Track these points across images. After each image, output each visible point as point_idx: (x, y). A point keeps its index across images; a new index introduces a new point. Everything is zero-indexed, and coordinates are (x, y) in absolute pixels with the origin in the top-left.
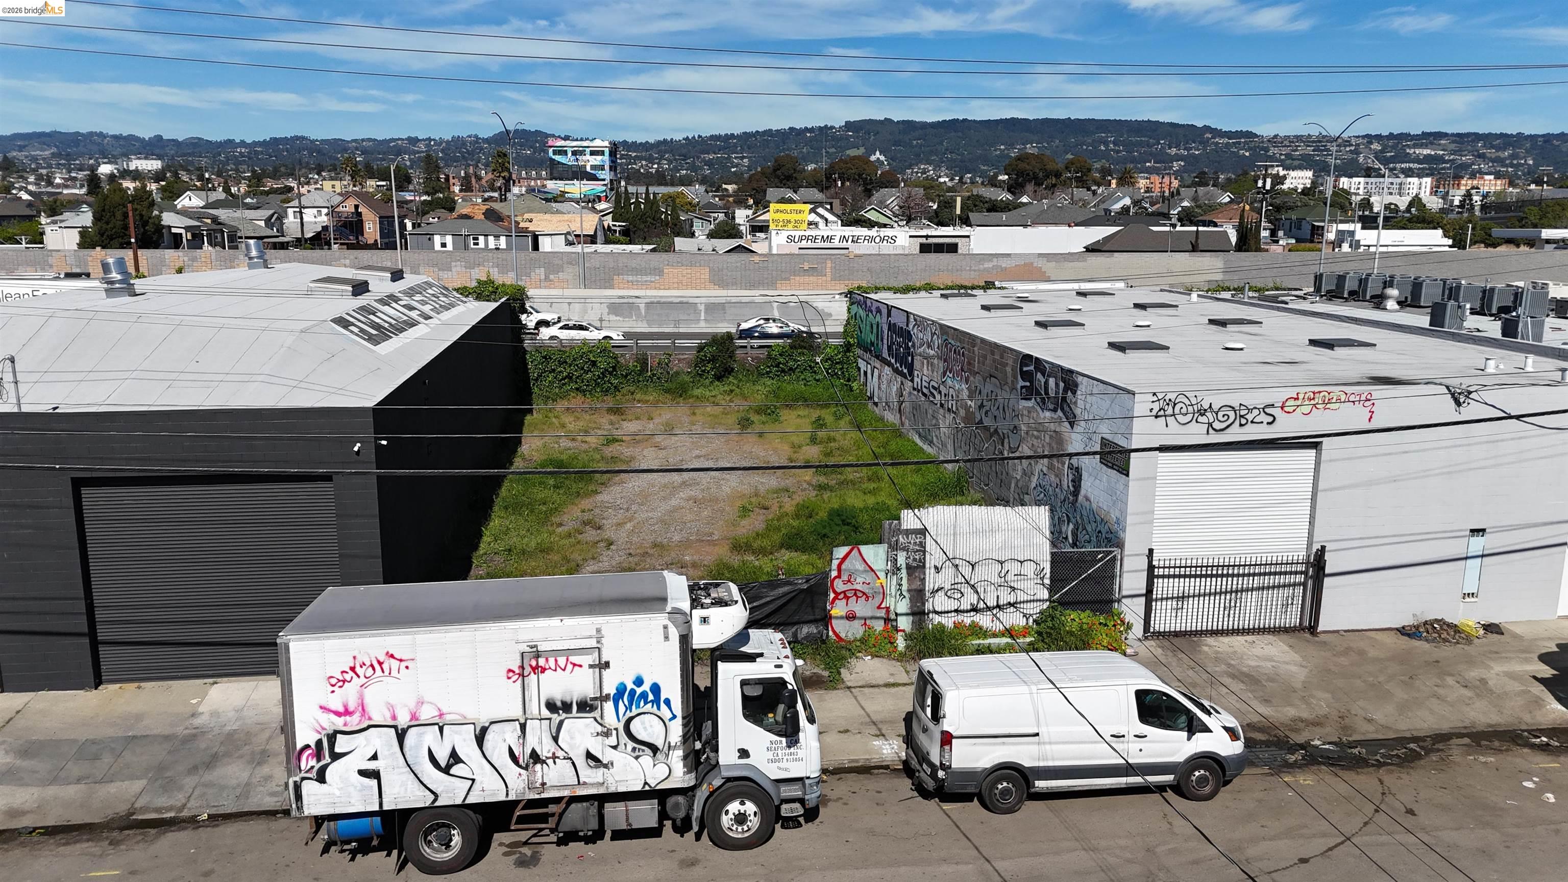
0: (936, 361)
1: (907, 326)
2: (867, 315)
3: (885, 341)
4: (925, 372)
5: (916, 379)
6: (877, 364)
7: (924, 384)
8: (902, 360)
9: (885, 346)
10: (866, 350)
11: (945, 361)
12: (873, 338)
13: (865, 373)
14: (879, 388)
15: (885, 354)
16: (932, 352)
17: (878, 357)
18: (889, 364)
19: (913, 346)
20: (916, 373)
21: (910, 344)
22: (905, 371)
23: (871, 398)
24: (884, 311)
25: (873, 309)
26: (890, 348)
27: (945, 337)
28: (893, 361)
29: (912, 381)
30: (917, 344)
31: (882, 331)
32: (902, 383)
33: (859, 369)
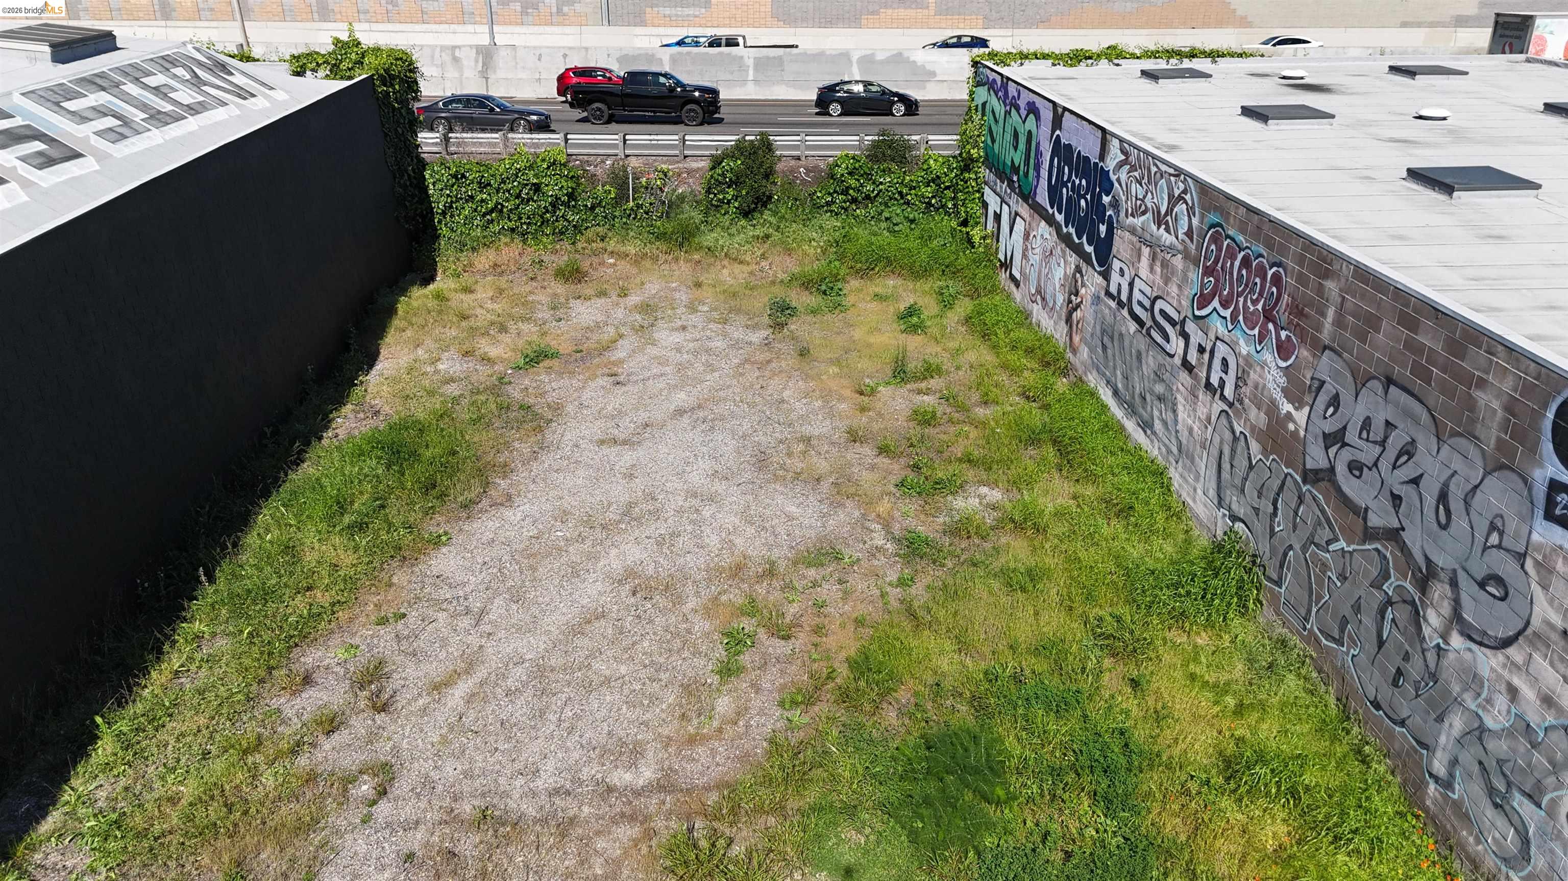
0: (1178, 262)
1: (1102, 157)
2: (1008, 113)
3: (1044, 173)
4: (1144, 272)
5: (1115, 277)
6: (1024, 209)
7: (1137, 295)
8: (1085, 226)
9: (1044, 183)
10: (1001, 175)
11: (1209, 271)
12: (1018, 158)
13: (998, 217)
14: (1025, 256)
15: (1042, 197)
16: (1168, 239)
17: (1027, 196)
18: (1050, 221)
19: (1115, 204)
20: (1116, 265)
21: (1106, 199)
22: (1089, 249)
23: (1006, 265)
24: (1047, 115)
25: (1022, 103)
26: (1054, 193)
27: (1213, 218)
28: (1060, 218)
29: (1106, 275)
30: (1126, 205)
31: (1039, 153)
32: (1078, 269)
33: (985, 205)
